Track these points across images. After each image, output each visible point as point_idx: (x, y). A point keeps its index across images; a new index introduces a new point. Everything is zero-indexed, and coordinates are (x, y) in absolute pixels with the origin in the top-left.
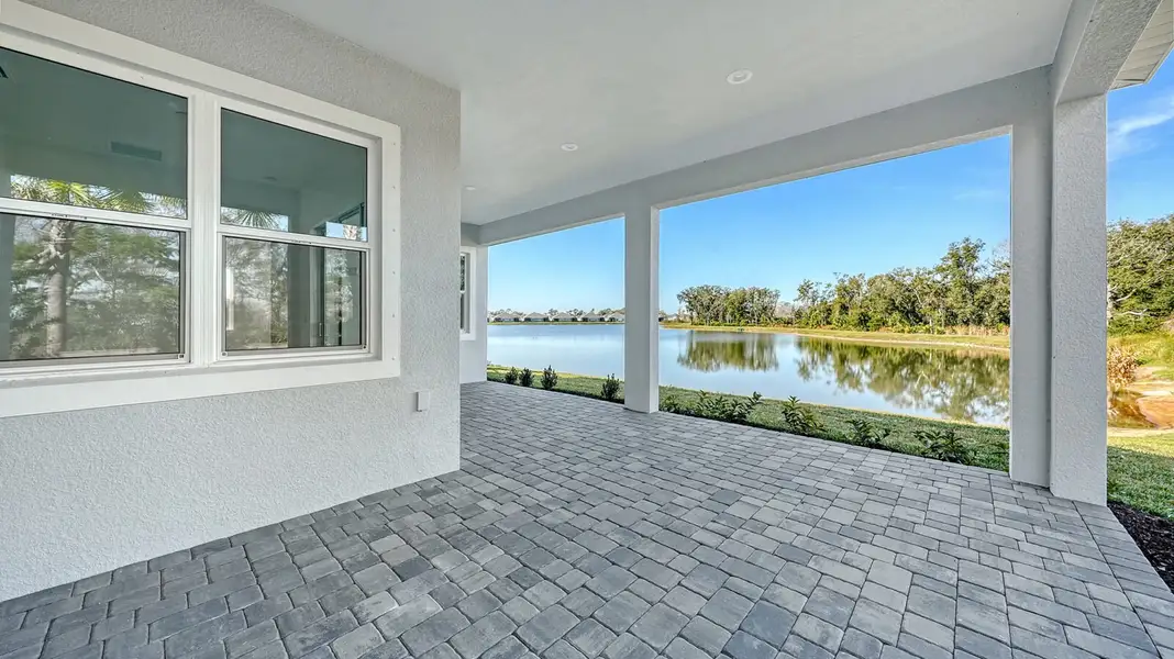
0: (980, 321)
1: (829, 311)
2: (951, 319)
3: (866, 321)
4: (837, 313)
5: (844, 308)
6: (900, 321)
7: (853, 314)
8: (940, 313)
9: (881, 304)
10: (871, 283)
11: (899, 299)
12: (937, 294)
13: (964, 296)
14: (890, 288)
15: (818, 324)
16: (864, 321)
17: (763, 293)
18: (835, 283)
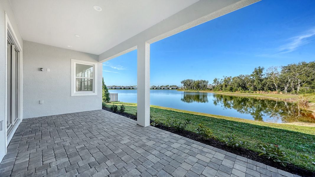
0: (263, 89)
1: (222, 86)
2: (255, 89)
3: (232, 89)
4: (224, 87)
5: (226, 86)
6: (241, 90)
7: (229, 87)
8: (252, 87)
9: (236, 85)
10: (233, 79)
11: (241, 83)
12: (251, 82)
13: (259, 83)
14: (238, 80)
15: (219, 90)
16: (231, 90)
17: (204, 81)
18: (223, 79)
